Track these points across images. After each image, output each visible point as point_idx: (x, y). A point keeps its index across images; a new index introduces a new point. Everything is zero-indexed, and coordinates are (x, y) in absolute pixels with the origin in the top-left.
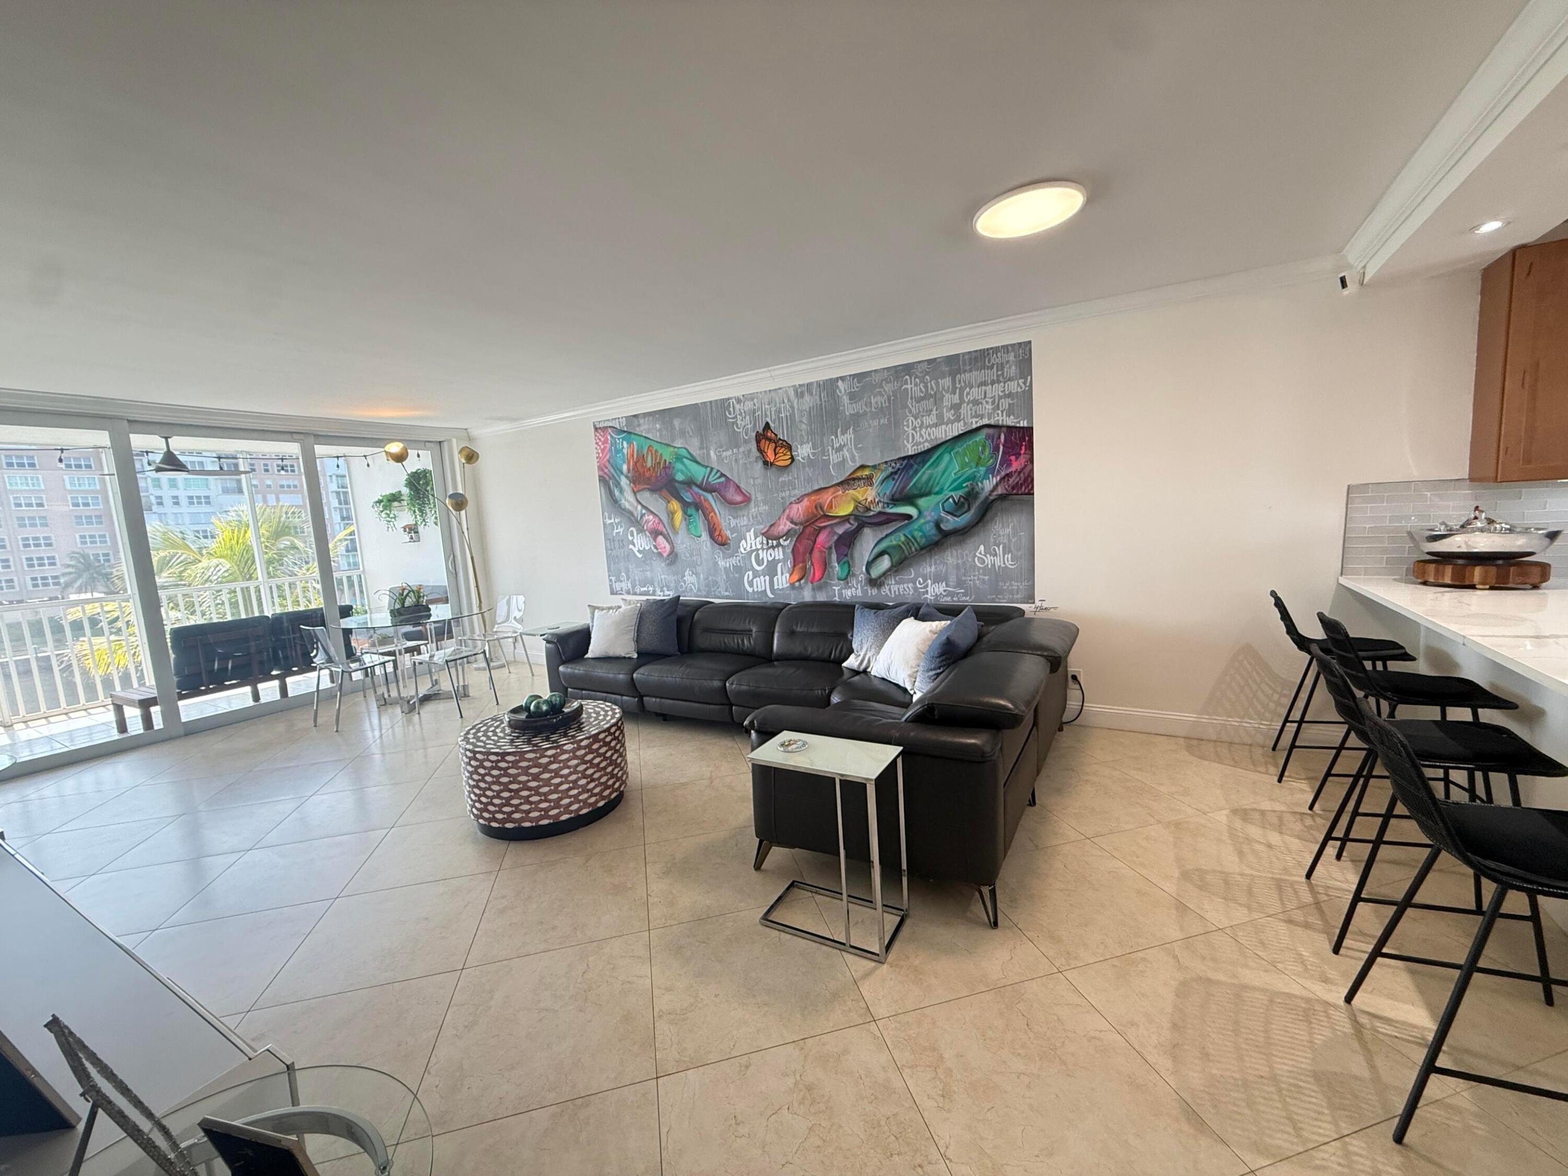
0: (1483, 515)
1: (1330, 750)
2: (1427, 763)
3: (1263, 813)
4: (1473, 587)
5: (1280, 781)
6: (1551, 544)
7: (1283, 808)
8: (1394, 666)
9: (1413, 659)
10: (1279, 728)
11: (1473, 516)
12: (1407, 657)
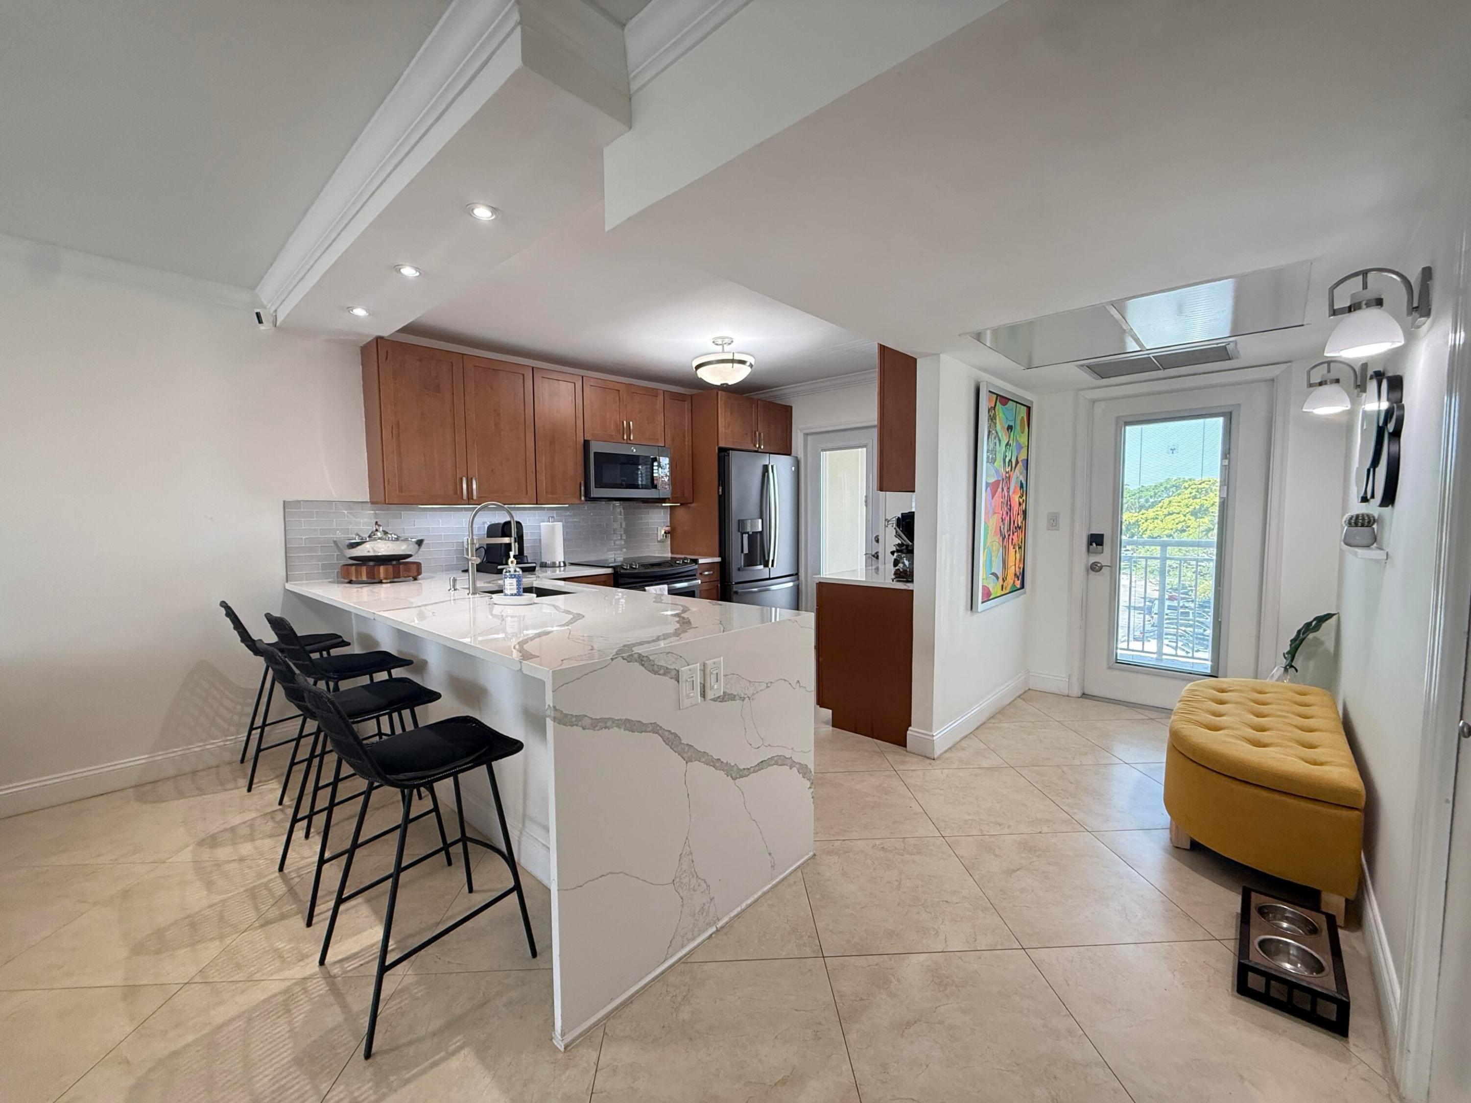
0: (381, 529)
1: (289, 744)
2: (359, 719)
3: (233, 829)
4: (381, 582)
5: (249, 790)
6: (419, 548)
7: (254, 815)
8: (335, 652)
9: (348, 644)
10: (245, 738)
11: (374, 529)
12: (345, 644)
